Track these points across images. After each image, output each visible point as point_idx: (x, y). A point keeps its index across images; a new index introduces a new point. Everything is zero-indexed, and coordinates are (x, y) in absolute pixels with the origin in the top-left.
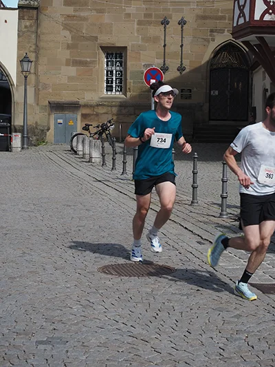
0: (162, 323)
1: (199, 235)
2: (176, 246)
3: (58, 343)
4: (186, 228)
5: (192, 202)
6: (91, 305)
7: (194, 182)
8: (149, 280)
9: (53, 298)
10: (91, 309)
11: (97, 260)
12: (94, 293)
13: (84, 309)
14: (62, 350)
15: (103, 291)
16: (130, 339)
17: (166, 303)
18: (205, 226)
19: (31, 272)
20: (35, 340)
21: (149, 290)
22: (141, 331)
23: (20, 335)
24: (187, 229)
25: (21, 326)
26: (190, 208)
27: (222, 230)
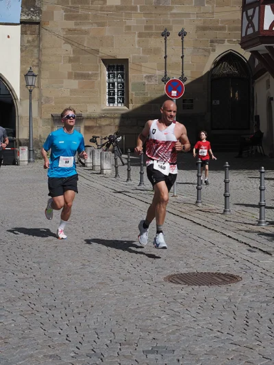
0: (256, 330)
1: (245, 244)
2: (230, 254)
3: (165, 352)
4: (229, 236)
5: (224, 211)
6: (177, 314)
7: (226, 191)
8: (221, 289)
9: (136, 309)
10: (178, 318)
11: (158, 270)
12: (174, 302)
13: (173, 319)
14: (173, 359)
15: (181, 301)
16: (234, 347)
17: (250, 311)
18: (247, 234)
19: (100, 283)
20: (141, 350)
21: (226, 298)
22: (240, 339)
23: (124, 345)
24: (231, 237)
25: (120, 337)
26: (223, 216)
27: (266, 238)
